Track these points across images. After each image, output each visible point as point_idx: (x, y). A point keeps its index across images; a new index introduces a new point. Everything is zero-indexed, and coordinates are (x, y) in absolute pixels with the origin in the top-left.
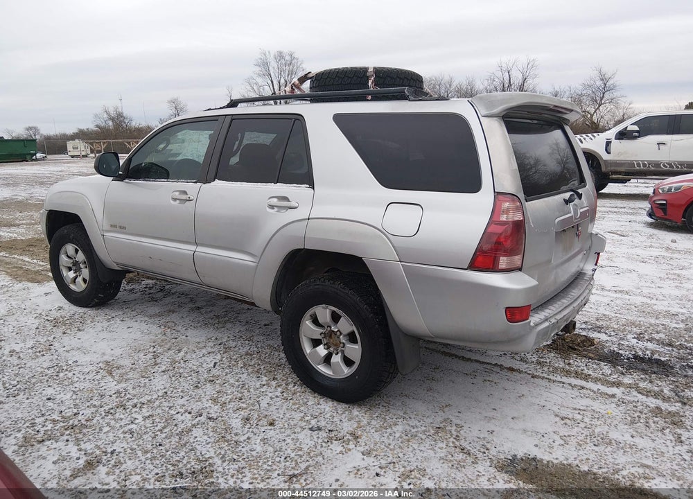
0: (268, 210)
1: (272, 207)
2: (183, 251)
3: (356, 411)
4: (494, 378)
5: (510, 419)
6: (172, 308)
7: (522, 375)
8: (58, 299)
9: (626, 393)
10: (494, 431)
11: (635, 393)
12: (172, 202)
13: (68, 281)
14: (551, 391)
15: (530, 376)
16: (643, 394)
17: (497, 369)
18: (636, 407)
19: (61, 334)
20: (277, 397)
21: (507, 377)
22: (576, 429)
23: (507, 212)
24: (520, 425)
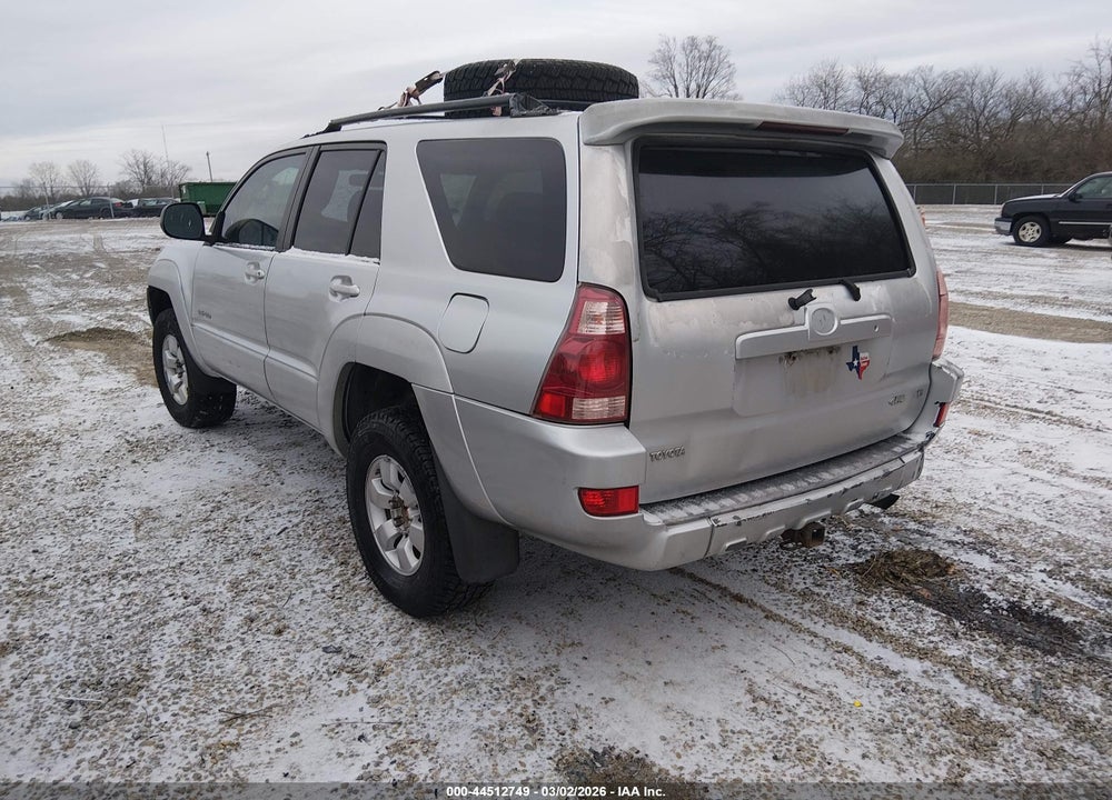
0: (331, 298)
1: (335, 293)
2: (256, 355)
3: (418, 633)
4: (698, 609)
5: (660, 683)
6: (300, 440)
7: (751, 611)
8: (164, 414)
9: (932, 673)
10: (612, 700)
11: (948, 676)
12: (246, 279)
13: (172, 389)
14: (782, 647)
15: (764, 614)
16: (962, 681)
17: (714, 595)
18: (923, 703)
19: (129, 463)
20: (323, 591)
21: (722, 611)
22: (767, 723)
23: (596, 319)
24: (670, 696)
